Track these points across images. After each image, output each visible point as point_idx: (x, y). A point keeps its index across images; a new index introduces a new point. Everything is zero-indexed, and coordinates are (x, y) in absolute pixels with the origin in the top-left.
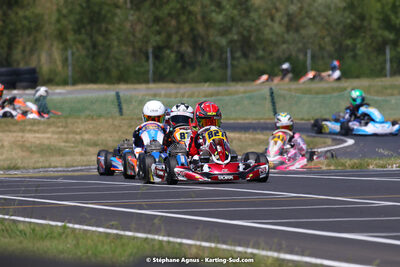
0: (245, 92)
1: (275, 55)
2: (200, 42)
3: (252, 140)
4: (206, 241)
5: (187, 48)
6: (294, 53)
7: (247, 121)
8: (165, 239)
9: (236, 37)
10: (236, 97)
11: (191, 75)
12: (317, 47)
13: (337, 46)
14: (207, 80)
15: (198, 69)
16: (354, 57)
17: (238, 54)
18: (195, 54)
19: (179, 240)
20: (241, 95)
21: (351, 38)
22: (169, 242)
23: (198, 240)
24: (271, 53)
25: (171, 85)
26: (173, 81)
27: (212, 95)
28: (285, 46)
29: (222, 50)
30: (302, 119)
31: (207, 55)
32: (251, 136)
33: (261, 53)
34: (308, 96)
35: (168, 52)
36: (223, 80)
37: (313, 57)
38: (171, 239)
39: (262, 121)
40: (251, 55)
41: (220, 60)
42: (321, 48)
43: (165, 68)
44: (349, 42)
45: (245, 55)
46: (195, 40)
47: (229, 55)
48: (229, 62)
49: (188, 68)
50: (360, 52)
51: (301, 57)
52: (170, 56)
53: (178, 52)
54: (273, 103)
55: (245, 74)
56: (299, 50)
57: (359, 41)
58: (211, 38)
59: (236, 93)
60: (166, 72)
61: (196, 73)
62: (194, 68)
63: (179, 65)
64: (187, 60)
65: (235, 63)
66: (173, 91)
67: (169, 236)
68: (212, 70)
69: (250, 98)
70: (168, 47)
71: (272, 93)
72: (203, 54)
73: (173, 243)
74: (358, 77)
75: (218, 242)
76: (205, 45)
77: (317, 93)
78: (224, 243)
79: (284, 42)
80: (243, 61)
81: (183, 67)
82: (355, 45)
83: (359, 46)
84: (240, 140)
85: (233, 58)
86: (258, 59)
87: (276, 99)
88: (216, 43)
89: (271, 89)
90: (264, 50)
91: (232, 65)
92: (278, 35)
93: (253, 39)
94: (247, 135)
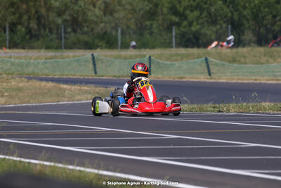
0: (74, 57)
1: (96, 31)
2: (43, 21)
3: (79, 90)
4: (47, 161)
5: (33, 25)
6: (109, 30)
7: (75, 77)
8: (18, 159)
9: (68, 18)
10: (67, 59)
11: (36, 44)
12: (125, 26)
13: (139, 25)
14: (48, 48)
15: (41, 39)
16: (151, 34)
17: (69, 30)
18: (39, 29)
19: (28, 160)
20: (72, 59)
21: (148, 20)
22: (20, 162)
23: (42, 160)
24: (92, 30)
25: (22, 51)
26: (23, 48)
27: (51, 58)
28: (102, 25)
29: (58, 27)
30: (115, 76)
31: (47, 30)
32: (79, 88)
33: (86, 29)
34: (119, 60)
35: (20, 27)
36: (59, 48)
37: (123, 33)
38: (22, 160)
39: (86, 77)
40: (79, 30)
41: (57, 34)
42: (128, 27)
43: (18, 39)
44: (148, 23)
45: (74, 31)
46: (39, 19)
47: (63, 30)
48: (63, 35)
49: (34, 39)
50: (155, 31)
51: (114, 33)
52: (21, 29)
53: (27, 28)
54: (95, 65)
55: (74, 44)
56: (113, 28)
57: (155, 22)
58: (51, 19)
59: (68, 57)
60: (19, 41)
61: (39, 42)
62: (38, 39)
63: (28, 37)
64: (34, 33)
65: (67, 36)
66: (24, 55)
67: (21, 157)
68: (51, 40)
69: (78, 61)
70: (20, 24)
71: (93, 58)
72: (45, 29)
73: (24, 162)
74: (153, 48)
75: (56, 162)
76: (46, 23)
77: (125, 58)
78: (60, 162)
79: (102, 22)
80: (72, 34)
81: (31, 38)
82: (152, 25)
83: (154, 26)
84: (70, 90)
85: (66, 33)
86: (83, 33)
87: (96, 62)
88: (54, 22)
89: (93, 55)
90: (88, 27)
91: (65, 38)
92: (98, 17)
93: (80, 19)
94: (76, 87)
